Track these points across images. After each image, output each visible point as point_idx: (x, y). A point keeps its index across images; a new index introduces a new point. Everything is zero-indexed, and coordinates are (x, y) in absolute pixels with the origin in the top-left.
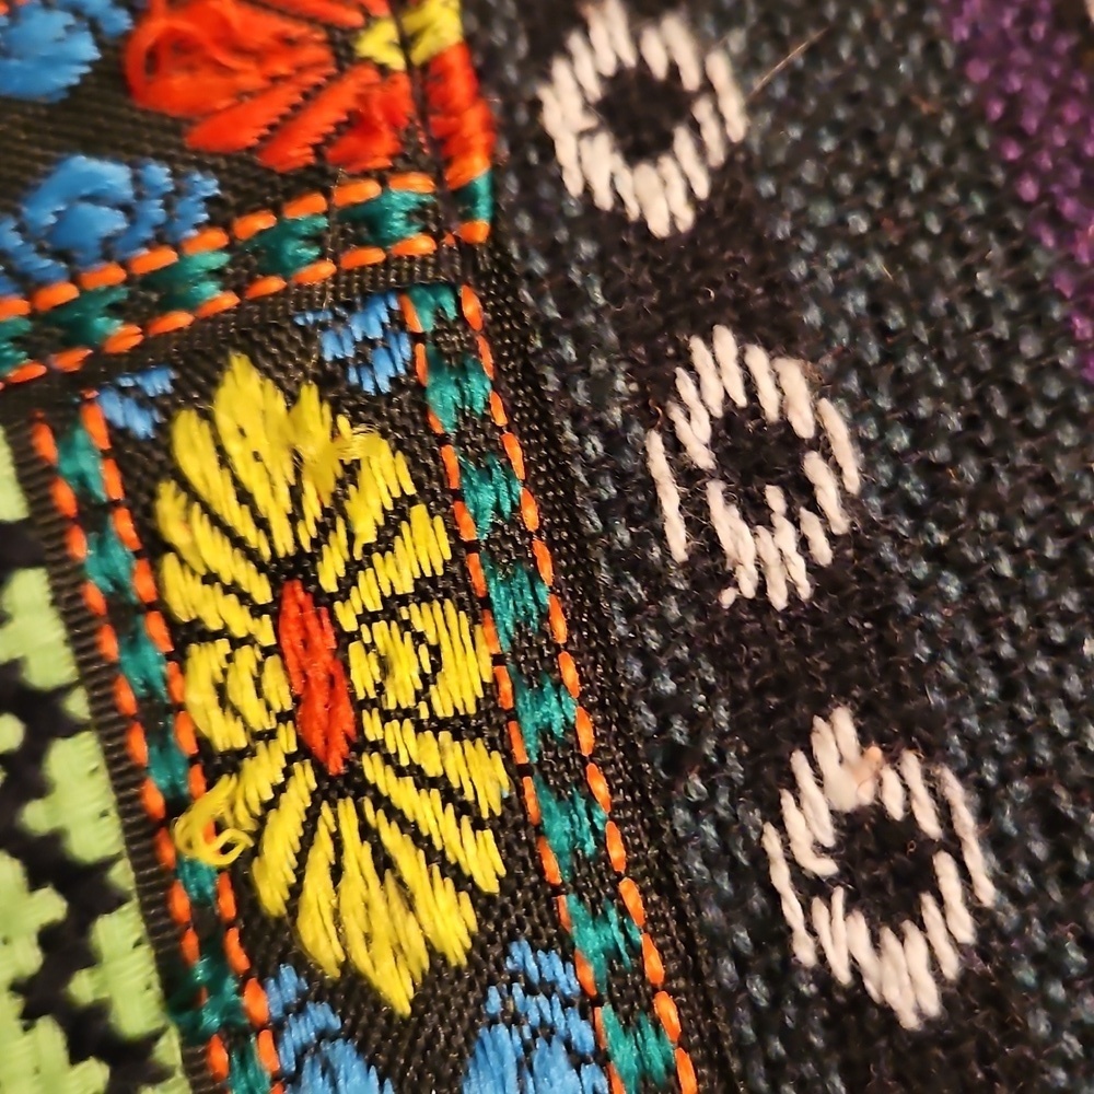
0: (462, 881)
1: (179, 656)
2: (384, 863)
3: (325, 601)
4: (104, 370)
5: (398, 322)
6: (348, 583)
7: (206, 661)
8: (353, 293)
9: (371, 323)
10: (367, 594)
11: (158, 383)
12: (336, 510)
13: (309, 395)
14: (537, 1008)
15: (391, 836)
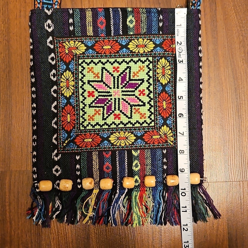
0: (167, 80)
1: (157, 69)
2: (165, 79)
3: (165, 69)
4: (157, 56)
5: (170, 58)
6: (166, 68)
7: (158, 69)
8: (168, 56)
9: (169, 58)
10: (166, 69)
11: (160, 57)
12: (166, 65)
13: (166, 60)
14: (169, 86)
15: (165, 78)
